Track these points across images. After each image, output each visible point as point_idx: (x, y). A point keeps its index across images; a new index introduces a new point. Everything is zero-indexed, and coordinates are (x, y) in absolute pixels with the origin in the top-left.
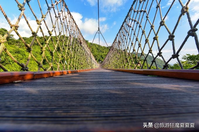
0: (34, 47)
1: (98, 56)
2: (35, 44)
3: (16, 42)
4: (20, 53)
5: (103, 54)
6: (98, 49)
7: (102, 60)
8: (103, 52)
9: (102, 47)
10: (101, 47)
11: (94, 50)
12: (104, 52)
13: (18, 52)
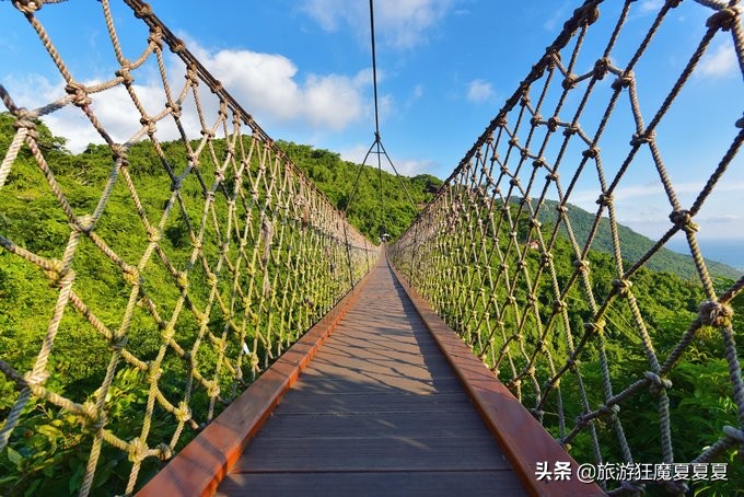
0: (138, 182)
1: (378, 213)
2: (143, 170)
3: (76, 166)
4: (88, 206)
5: (394, 205)
6: (375, 186)
7: (391, 229)
8: (396, 198)
9: (392, 179)
10: (388, 178)
11: (360, 189)
12: (401, 197)
13: (81, 203)
